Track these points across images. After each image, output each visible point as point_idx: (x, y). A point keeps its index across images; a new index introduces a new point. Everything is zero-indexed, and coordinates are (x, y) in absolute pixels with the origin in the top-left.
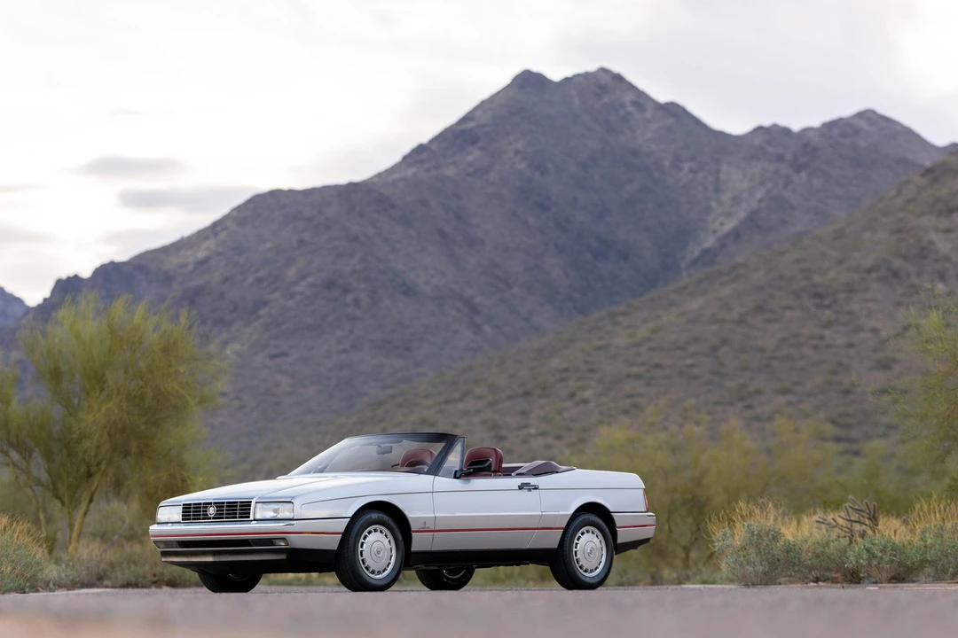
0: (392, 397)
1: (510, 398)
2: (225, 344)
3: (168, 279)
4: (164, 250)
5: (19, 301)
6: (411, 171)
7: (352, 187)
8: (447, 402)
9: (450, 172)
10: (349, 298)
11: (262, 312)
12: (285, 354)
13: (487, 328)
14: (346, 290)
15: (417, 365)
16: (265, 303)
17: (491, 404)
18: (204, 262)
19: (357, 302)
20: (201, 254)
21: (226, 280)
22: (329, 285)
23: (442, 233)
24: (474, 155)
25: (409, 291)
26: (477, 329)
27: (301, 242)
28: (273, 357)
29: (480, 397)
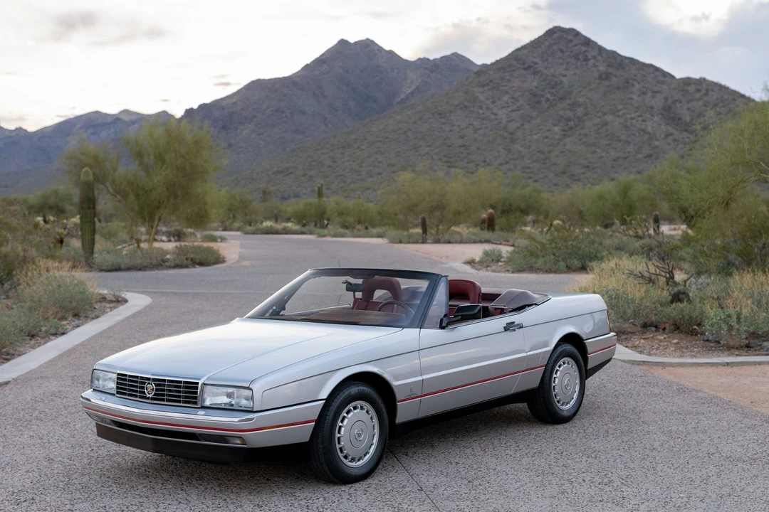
0: (299, 148)
1: (338, 148)
2: (242, 130)
3: (223, 109)
4: (222, 99)
5: (173, 116)
6: (304, 73)
7: (284, 78)
8: (317, 150)
9: (317, 73)
10: (284, 115)
11: (255, 120)
12: (262, 134)
13: (329, 125)
14: (283, 112)
15: (307, 137)
16: (255, 117)
17: (332, 151)
18: (235, 103)
19: (286, 116)
20: (234, 100)
21: (243, 109)
22: (277, 110)
23: (314, 93)
24: (325, 67)
25: (303, 113)
26: (326, 125)
27: (267, 96)
28: (259, 134)
29: (328, 148)
